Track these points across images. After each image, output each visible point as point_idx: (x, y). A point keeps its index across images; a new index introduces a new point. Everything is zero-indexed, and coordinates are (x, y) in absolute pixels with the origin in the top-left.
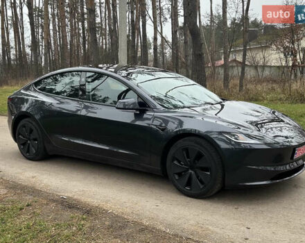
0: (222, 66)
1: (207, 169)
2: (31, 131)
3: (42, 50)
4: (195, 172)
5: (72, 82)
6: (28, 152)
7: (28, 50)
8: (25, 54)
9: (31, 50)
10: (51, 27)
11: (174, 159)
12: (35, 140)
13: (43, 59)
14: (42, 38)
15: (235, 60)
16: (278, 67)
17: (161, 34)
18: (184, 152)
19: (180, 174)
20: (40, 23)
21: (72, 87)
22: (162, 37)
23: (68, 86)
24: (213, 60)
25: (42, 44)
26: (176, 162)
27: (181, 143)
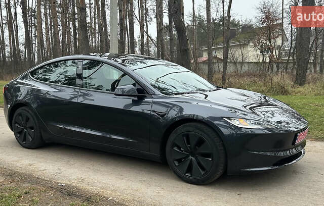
0: (204, 62)
1: (208, 155)
2: (28, 120)
3: (35, 48)
4: (196, 158)
5: (66, 72)
6: (25, 140)
7: (22, 48)
8: (19, 52)
9: (25, 48)
10: (44, 26)
11: (174, 145)
12: (32, 128)
13: (36, 57)
14: (35, 37)
15: (216, 57)
16: (256, 63)
17: (147, 32)
18: (185, 138)
19: (179, 161)
20: (33, 22)
21: (66, 76)
22: (148, 35)
23: (62, 76)
24: (196, 57)
25: (35, 42)
26: (175, 149)
27: (181, 129)
